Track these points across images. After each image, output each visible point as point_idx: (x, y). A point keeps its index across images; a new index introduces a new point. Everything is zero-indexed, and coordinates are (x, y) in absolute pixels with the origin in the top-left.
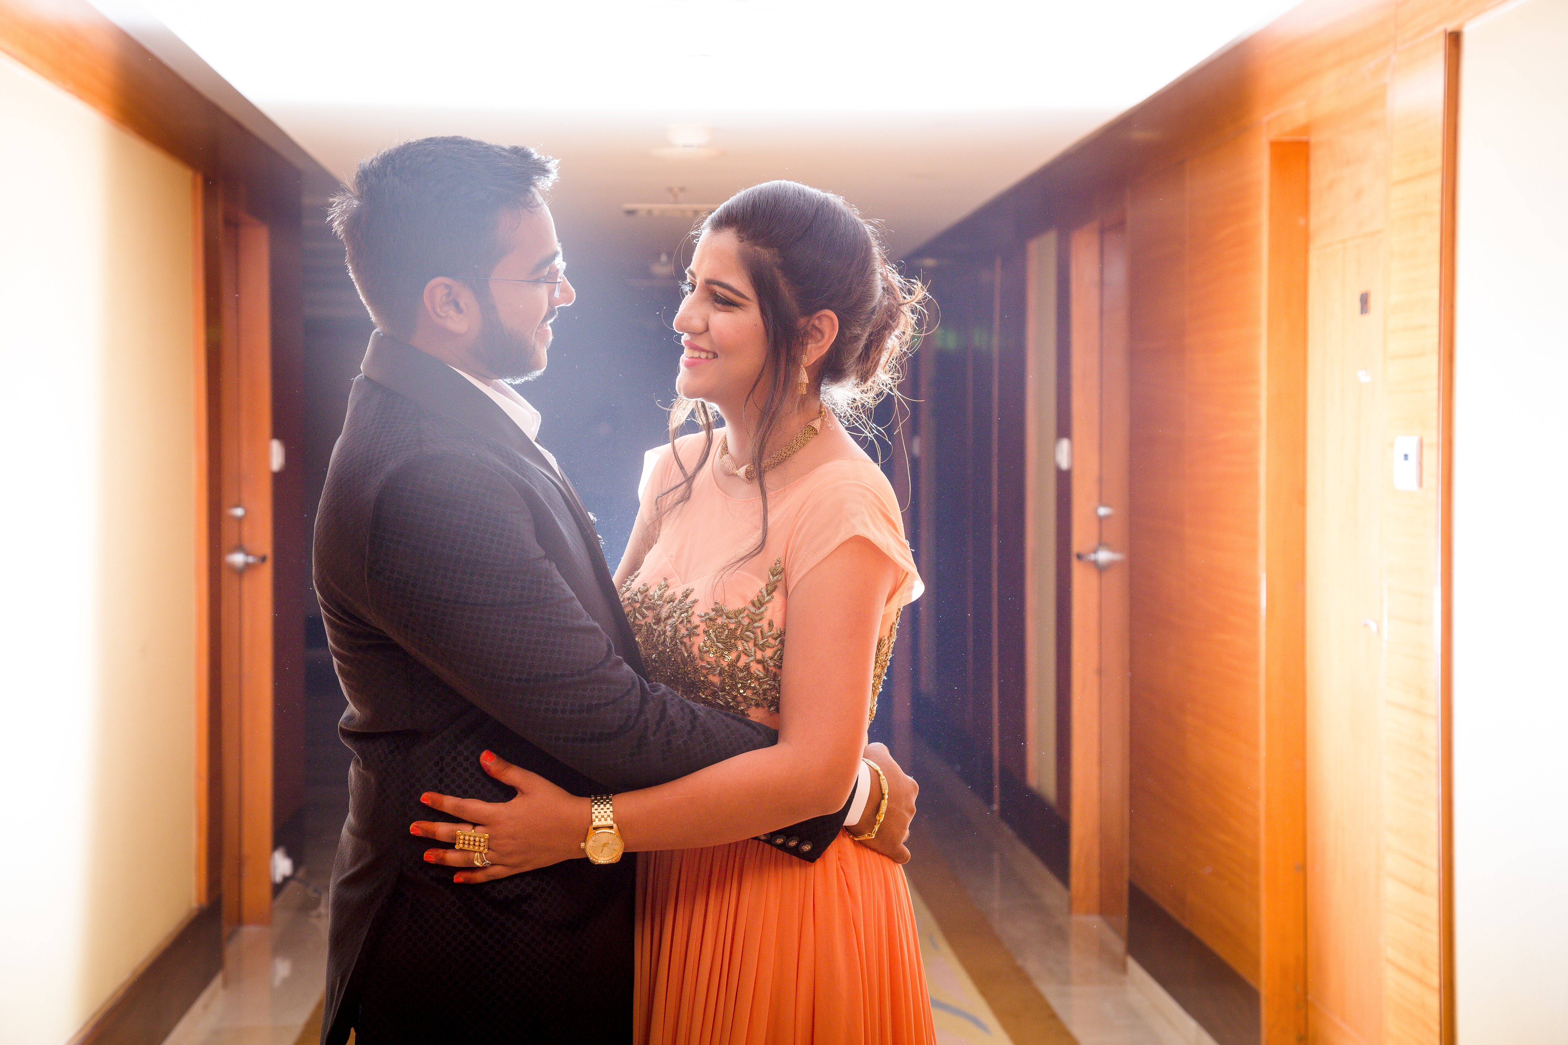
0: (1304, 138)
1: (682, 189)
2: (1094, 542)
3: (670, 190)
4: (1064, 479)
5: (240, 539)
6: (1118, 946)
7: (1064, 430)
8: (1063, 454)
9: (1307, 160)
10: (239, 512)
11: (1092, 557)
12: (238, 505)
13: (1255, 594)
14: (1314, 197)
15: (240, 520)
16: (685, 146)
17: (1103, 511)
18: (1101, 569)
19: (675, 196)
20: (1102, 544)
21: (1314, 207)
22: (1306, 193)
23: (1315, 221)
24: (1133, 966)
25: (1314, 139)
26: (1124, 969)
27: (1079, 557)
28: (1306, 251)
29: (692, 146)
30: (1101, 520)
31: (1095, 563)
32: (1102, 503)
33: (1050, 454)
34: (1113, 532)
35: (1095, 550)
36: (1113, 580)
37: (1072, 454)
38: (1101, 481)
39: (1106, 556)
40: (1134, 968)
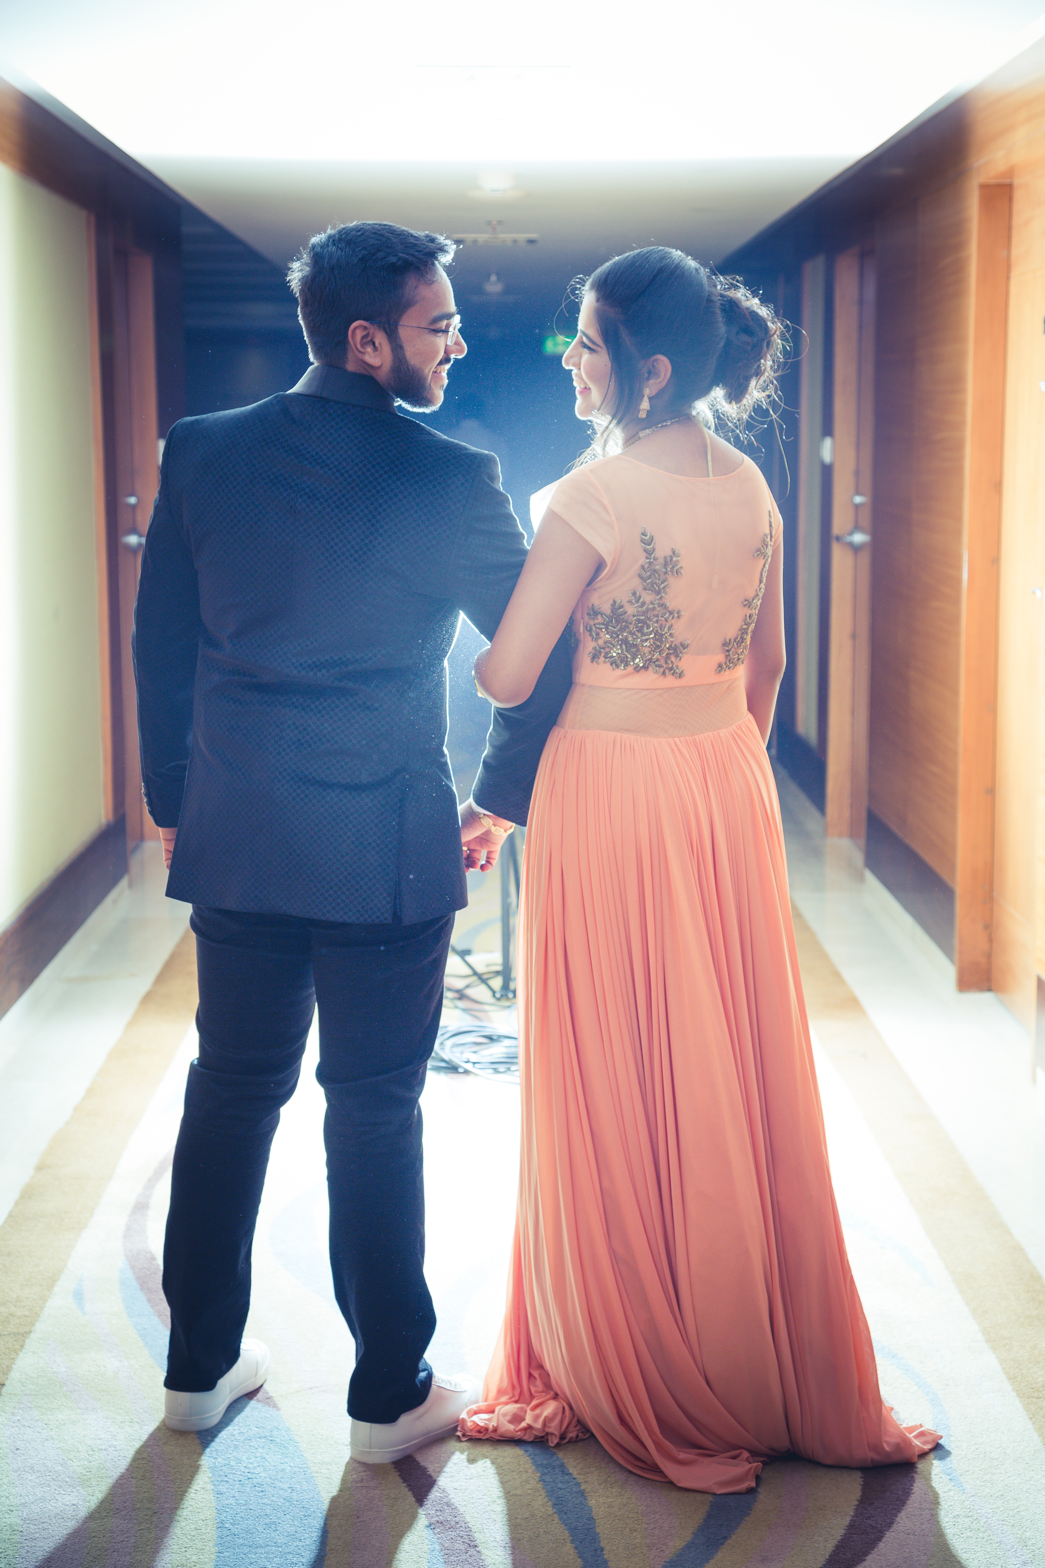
0: (1008, 181)
1: (500, 222)
2: (850, 526)
3: (489, 223)
4: (827, 471)
5: (134, 522)
6: (859, 858)
7: (828, 430)
8: (827, 450)
9: (1010, 200)
10: (132, 500)
11: (849, 539)
12: (132, 495)
13: (959, 568)
14: (1015, 232)
15: (134, 507)
16: (493, 191)
17: (858, 499)
18: (856, 549)
19: (494, 229)
20: (857, 528)
21: (1015, 241)
22: (1009, 228)
23: (1016, 252)
24: (869, 876)
25: (1017, 182)
26: (861, 879)
27: (838, 539)
28: (1008, 278)
29: (498, 191)
30: (857, 507)
31: (851, 545)
32: (858, 492)
33: (816, 449)
34: (866, 518)
35: (851, 534)
36: (865, 559)
37: (834, 451)
38: (857, 473)
39: (859, 538)
40: (870, 879)
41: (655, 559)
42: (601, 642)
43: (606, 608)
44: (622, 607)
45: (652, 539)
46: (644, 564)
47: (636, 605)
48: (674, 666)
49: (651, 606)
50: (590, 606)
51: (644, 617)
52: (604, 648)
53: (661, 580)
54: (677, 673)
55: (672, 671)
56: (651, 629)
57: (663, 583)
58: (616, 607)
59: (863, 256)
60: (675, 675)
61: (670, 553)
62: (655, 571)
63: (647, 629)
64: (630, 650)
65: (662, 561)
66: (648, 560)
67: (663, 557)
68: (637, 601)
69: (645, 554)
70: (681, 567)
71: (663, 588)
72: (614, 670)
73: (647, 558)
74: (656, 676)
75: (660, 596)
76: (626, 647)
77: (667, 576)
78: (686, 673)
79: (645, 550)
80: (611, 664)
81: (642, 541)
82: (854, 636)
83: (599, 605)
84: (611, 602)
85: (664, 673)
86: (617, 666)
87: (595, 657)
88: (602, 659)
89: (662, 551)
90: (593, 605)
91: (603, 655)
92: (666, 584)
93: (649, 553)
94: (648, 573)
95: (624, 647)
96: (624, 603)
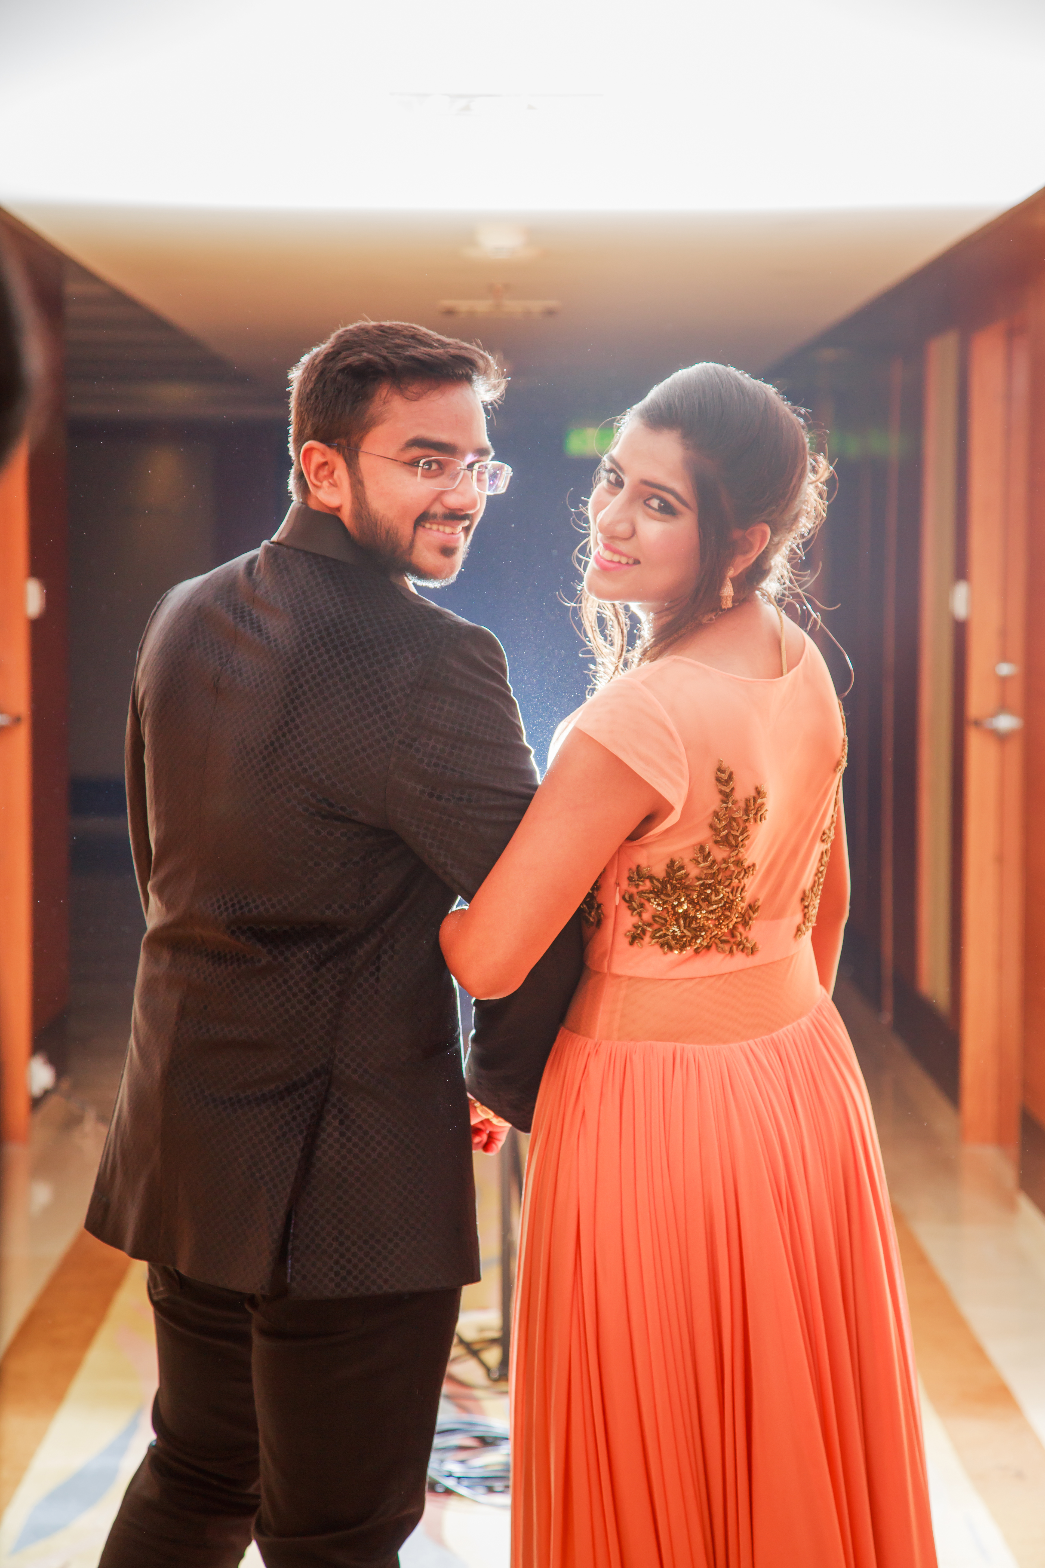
2: (994, 706)
4: (960, 629)
6: (1009, 1175)
7: (961, 572)
8: (960, 600)
11: (992, 724)
17: (1005, 669)
18: (1001, 738)
20: (1003, 707)
26: (1011, 1206)
27: (977, 724)
30: (1004, 681)
31: (995, 732)
32: (1004, 658)
33: (945, 600)
34: (1015, 694)
35: (995, 715)
36: (1015, 751)
37: (972, 601)
38: (1004, 633)
39: (1006, 722)
40: (1026, 1207)
41: (734, 803)
42: (646, 916)
43: (659, 870)
44: (682, 868)
45: (730, 776)
46: (718, 810)
47: (702, 865)
48: (743, 938)
49: (724, 866)
50: (634, 868)
51: (712, 881)
52: (650, 925)
53: (739, 831)
54: (748, 948)
55: (741, 946)
56: (721, 895)
57: (742, 833)
58: (672, 867)
59: (1012, 334)
60: (746, 951)
61: (753, 793)
62: (735, 819)
63: (716, 896)
64: (689, 926)
65: (742, 804)
66: (724, 805)
67: (744, 800)
68: (705, 859)
69: (720, 797)
70: (766, 810)
71: (742, 841)
72: (665, 954)
73: (723, 802)
74: (721, 956)
75: (736, 852)
76: (685, 924)
77: (747, 824)
78: (760, 946)
79: (721, 792)
80: (662, 946)
81: (718, 780)
82: (1000, 859)
83: (649, 866)
84: (668, 861)
85: (731, 951)
86: (671, 949)
87: (635, 938)
88: (647, 938)
89: (742, 791)
90: (638, 867)
91: (648, 934)
92: (745, 835)
93: (726, 796)
94: (724, 823)
95: (682, 922)
96: (686, 861)
